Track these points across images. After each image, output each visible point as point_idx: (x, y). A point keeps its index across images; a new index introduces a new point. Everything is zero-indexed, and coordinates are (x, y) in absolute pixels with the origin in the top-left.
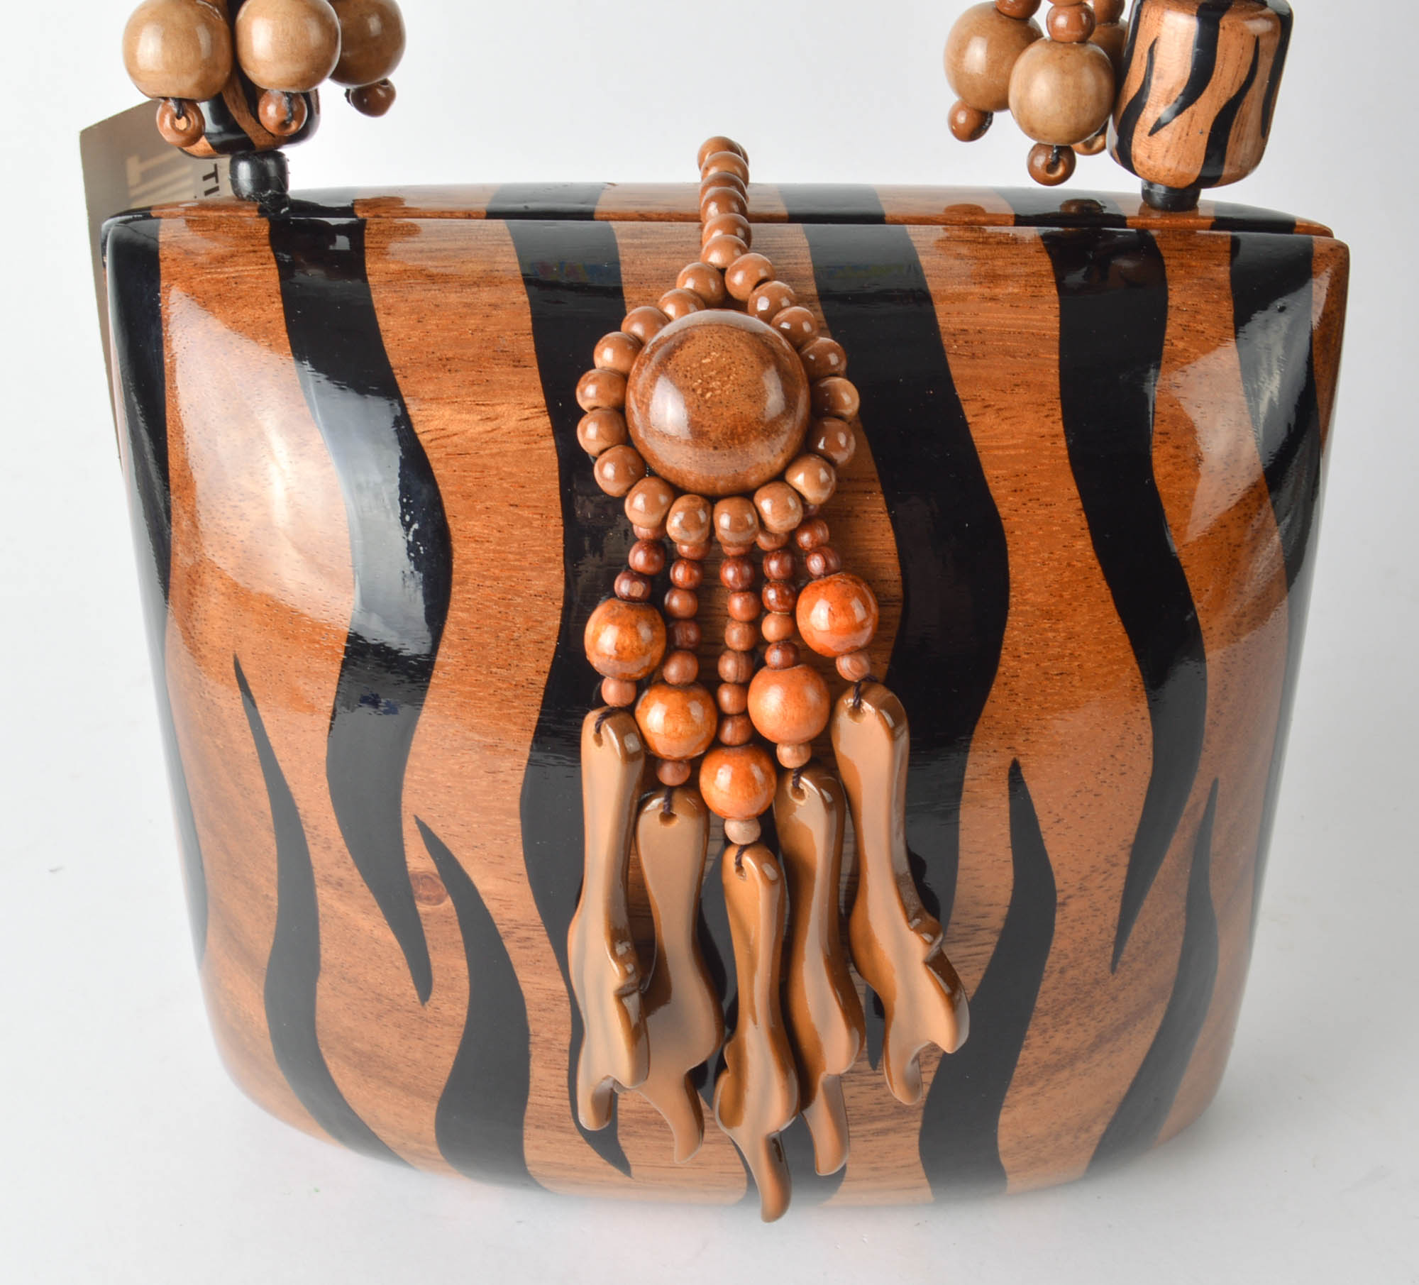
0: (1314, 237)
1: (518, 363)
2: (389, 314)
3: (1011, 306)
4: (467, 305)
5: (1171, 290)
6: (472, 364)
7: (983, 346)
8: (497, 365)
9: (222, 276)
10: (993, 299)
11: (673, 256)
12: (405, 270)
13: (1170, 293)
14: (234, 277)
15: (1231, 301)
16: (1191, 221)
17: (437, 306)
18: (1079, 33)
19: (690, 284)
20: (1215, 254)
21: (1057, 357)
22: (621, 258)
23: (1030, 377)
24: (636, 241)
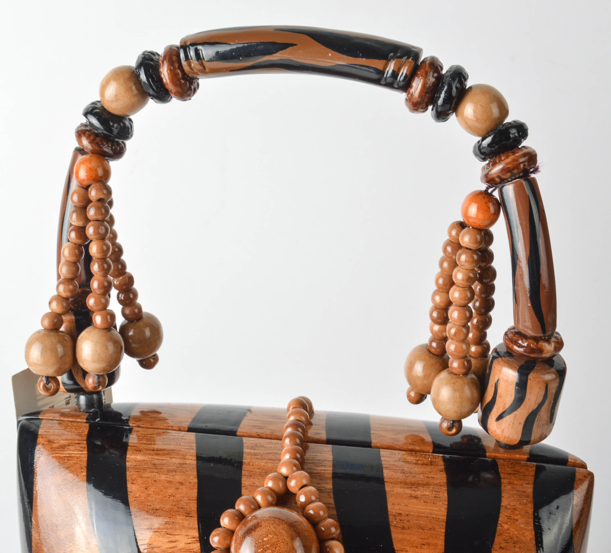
0: (577, 469)
1: (188, 515)
2: (133, 483)
3: (424, 502)
4: (169, 482)
5: (503, 497)
6: (167, 513)
7: (409, 523)
8: (178, 514)
9: (62, 455)
10: (416, 497)
11: (268, 461)
12: (144, 460)
13: (503, 499)
14: (67, 457)
15: (533, 504)
16: (517, 456)
17: (155, 481)
18: (464, 371)
19: (270, 484)
20: (527, 477)
21: (444, 531)
22: (244, 461)
23: (430, 540)
24: (252, 451)
